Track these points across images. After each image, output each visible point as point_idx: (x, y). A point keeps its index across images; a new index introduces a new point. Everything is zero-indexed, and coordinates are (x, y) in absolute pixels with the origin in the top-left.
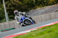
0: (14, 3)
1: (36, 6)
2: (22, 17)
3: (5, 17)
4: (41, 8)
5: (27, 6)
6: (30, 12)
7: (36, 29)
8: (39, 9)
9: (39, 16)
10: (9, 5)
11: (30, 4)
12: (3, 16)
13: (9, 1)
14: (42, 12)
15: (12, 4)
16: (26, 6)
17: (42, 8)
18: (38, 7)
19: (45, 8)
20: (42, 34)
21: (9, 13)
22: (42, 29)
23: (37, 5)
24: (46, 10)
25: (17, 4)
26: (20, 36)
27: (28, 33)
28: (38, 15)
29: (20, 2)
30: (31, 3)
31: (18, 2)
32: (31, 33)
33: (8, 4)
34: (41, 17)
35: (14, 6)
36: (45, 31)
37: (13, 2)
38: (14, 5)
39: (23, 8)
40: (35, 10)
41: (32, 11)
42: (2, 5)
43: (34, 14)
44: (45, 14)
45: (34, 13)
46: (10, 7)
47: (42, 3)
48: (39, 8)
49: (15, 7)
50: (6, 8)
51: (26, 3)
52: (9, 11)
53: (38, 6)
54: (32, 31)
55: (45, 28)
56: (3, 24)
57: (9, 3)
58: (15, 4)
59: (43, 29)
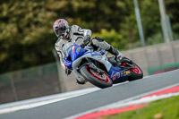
3: (160, 29)
12: (155, 27)
21: (174, 14)
52: (173, 11)
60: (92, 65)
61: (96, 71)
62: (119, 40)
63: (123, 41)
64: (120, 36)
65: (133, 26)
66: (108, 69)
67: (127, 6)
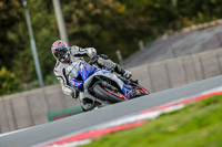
0: (96, 7)
1: (181, 17)
2: (82, 66)
4: (200, 26)
5: (148, 19)
6: (158, 41)
7: (181, 106)
8: (192, 31)
9: (194, 56)
10: (77, 16)
11: (157, 10)
13: (75, 3)
14: (202, 40)
15: (88, 13)
16: (142, 19)
17: (206, 25)
18: (189, 23)
19: (217, 24)
20: (201, 123)
22: (202, 107)
23: (184, 15)
24: (217, 34)
25: (107, 12)
26: (118, 135)
27: (149, 120)
28: (190, 54)
29: (118, 4)
30: (161, 9)
31: (112, 6)
32: (162, 121)
33: (71, 12)
34: (200, 60)
35: (96, 19)
36: (215, 111)
37: (91, 6)
38: (97, 14)
39: (131, 26)
40: (177, 34)
41: (165, 37)
42: (50, 17)
43: (174, 51)
44: (216, 47)
45: (175, 45)
46: (82, 22)
47: (204, 7)
48: (194, 27)
49: (101, 24)
50: (67, 28)
51: (143, 8)
53: (190, 19)
54: (163, 115)
55: (215, 102)
56: (56, 91)
57: (77, 7)
58: (98, 11)
59: (208, 104)
60: (105, 83)
61: (110, 88)
62: (12, 80)
63: (17, 81)
64: (13, 75)
65: (28, 63)
66: (121, 87)
67: (20, 38)
